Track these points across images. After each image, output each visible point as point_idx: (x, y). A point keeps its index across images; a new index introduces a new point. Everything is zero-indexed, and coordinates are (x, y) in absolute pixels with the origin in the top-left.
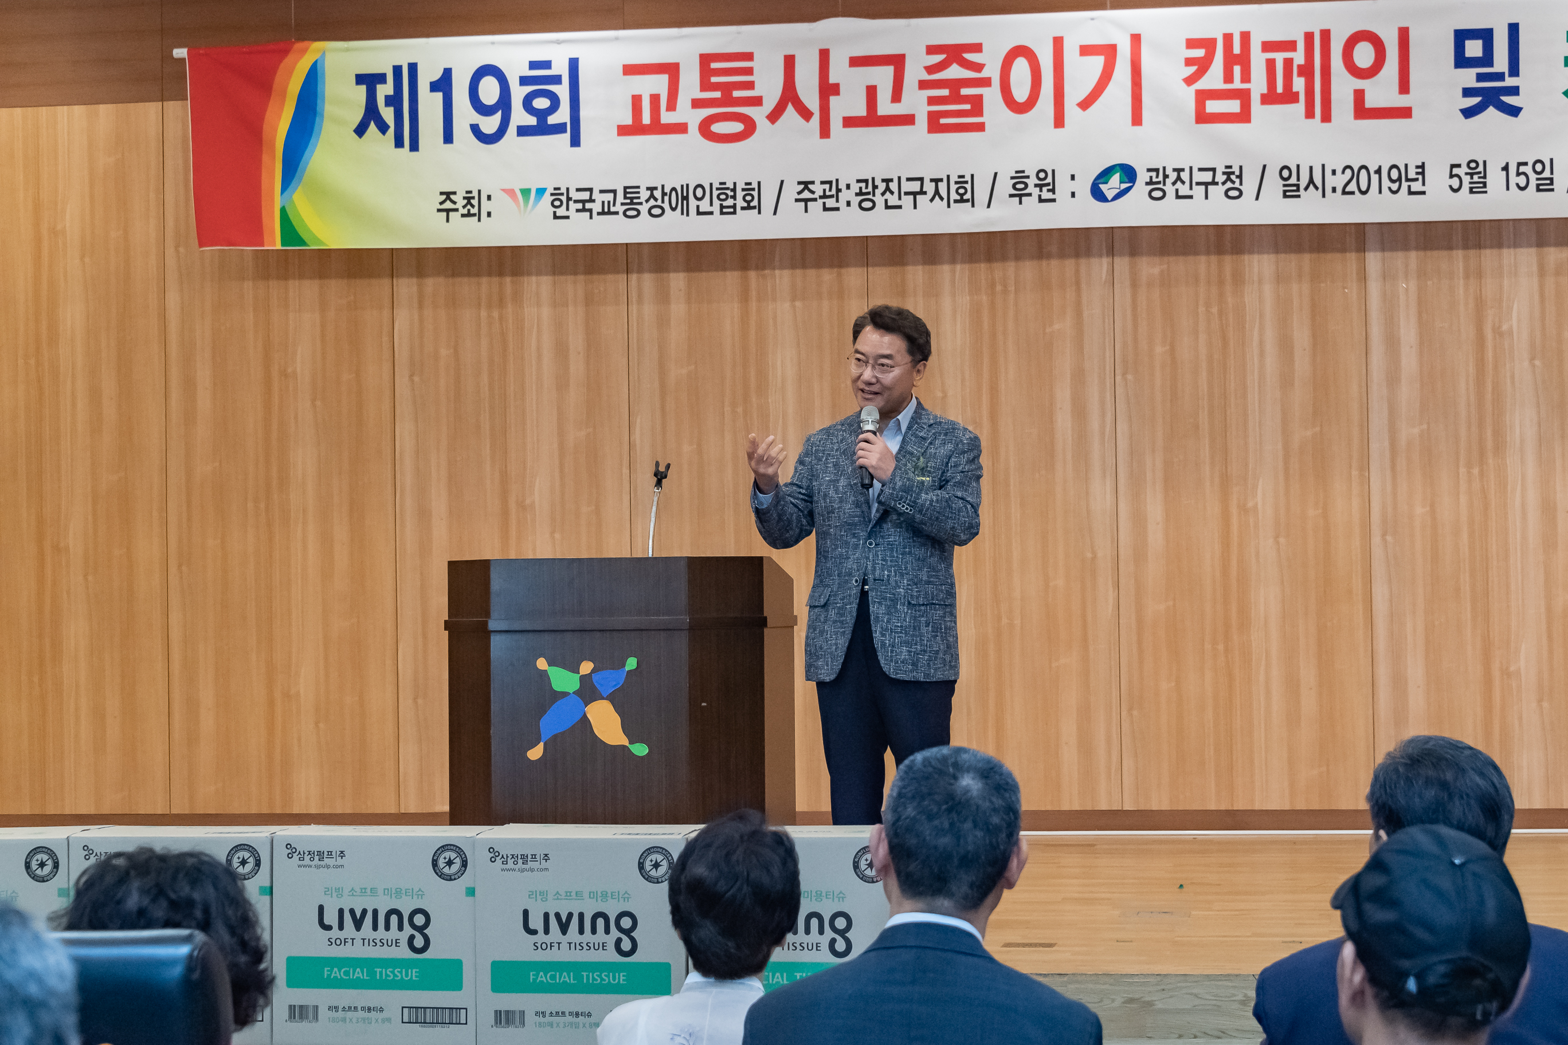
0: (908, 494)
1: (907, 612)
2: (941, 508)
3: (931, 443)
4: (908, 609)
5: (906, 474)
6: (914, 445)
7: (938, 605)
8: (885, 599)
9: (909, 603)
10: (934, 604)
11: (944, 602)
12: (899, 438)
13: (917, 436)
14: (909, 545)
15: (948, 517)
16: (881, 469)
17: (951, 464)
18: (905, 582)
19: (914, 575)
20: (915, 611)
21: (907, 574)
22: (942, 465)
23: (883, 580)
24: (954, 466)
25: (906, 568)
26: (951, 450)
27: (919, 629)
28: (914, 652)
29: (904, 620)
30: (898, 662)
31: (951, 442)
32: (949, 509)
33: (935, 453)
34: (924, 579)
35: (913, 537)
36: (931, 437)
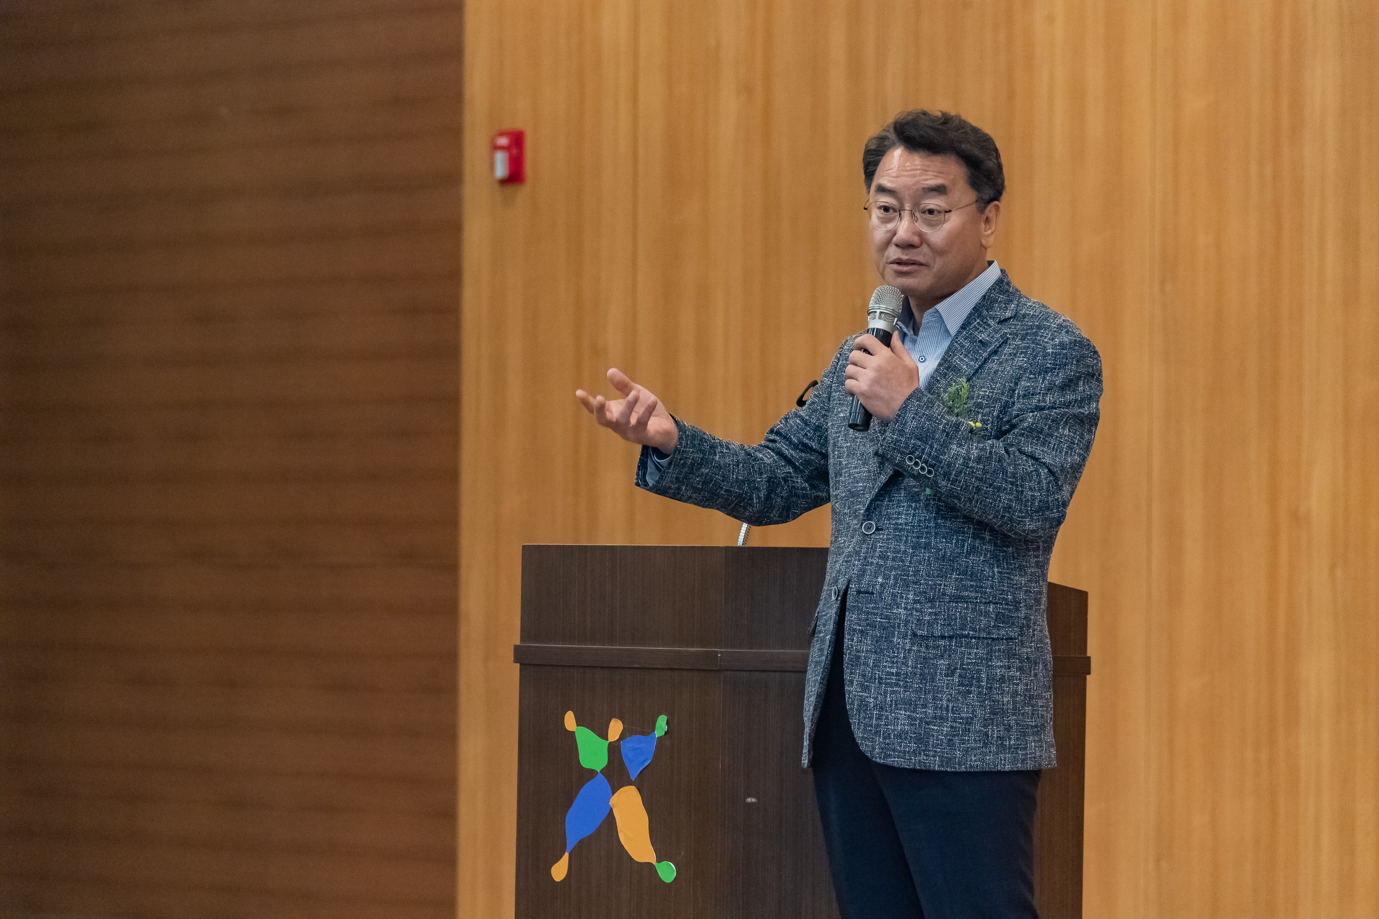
0: (926, 443)
1: (910, 650)
2: (985, 472)
3: (995, 352)
4: (913, 644)
5: (927, 407)
6: (966, 356)
7: (975, 638)
8: (873, 626)
9: (915, 635)
10: (966, 636)
11: (989, 633)
12: (946, 344)
13: (973, 340)
14: (927, 533)
15: (999, 489)
16: (878, 397)
17: (1019, 391)
18: (911, 597)
19: (928, 585)
20: (927, 647)
21: (916, 583)
22: (1003, 394)
23: (872, 593)
24: (1024, 396)
25: (917, 572)
26: (1020, 367)
27: (933, 680)
28: (921, 720)
29: (903, 663)
30: (889, 734)
31: (1026, 353)
32: (1003, 474)
33: (996, 372)
34: (948, 592)
35: (935, 518)
36: (996, 341)
